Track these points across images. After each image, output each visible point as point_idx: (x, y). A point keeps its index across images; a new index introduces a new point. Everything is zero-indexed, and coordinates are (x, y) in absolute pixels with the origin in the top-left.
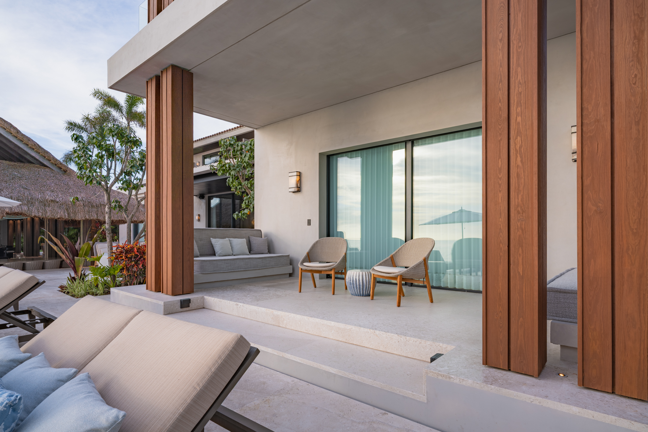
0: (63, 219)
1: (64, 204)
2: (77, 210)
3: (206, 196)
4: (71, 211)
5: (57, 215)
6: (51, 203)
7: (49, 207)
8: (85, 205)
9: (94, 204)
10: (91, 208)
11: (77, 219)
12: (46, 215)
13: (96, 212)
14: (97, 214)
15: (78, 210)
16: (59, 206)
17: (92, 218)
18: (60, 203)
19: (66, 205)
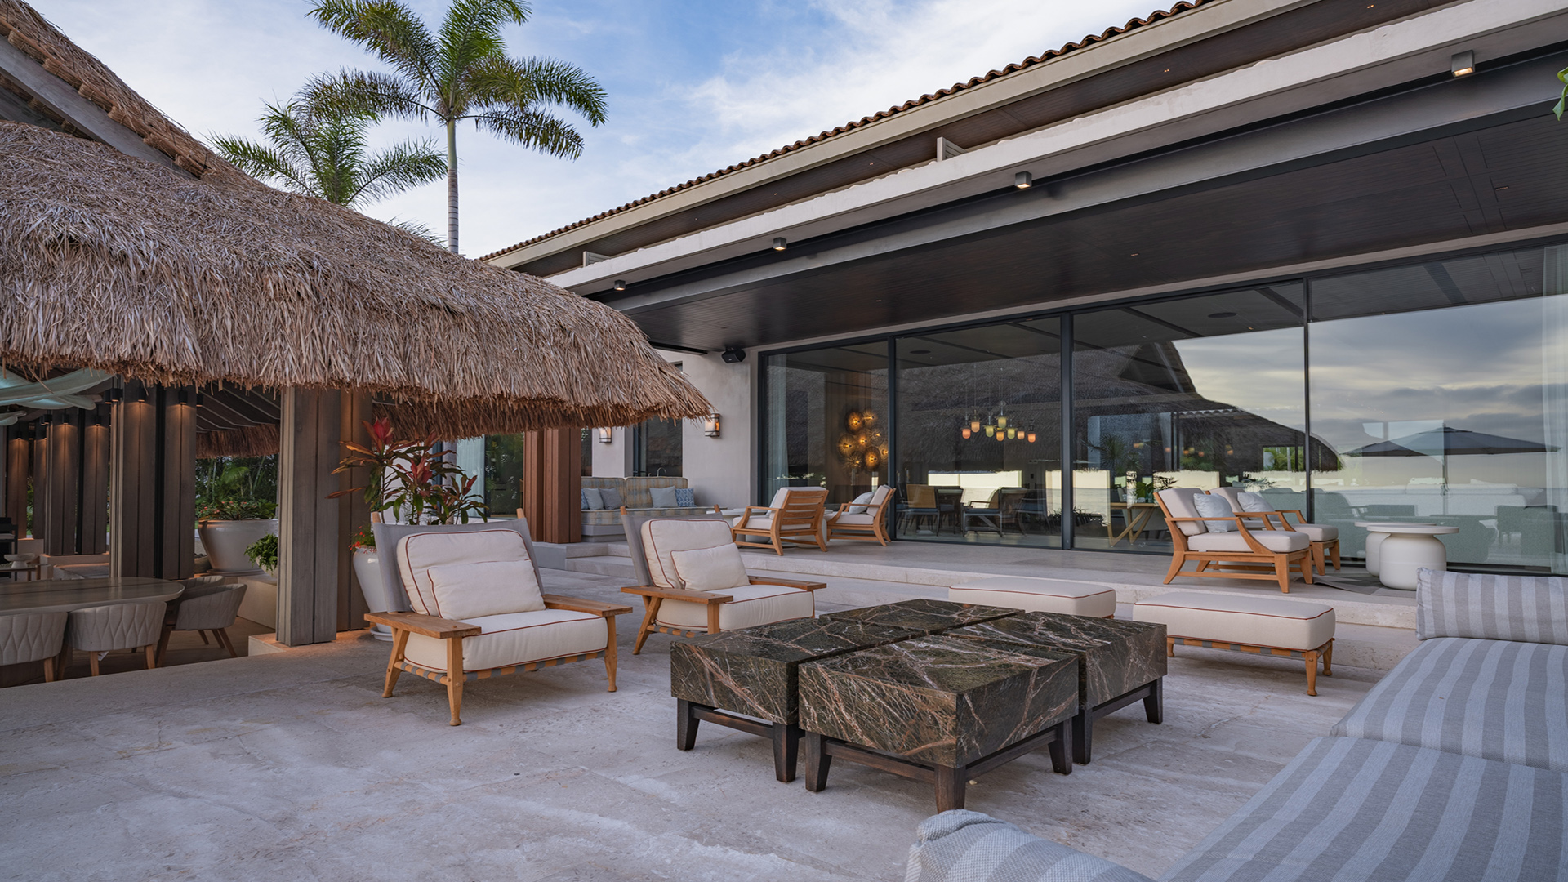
0: (161, 369)
1: (175, 274)
2: (271, 322)
3: (753, 353)
4: (222, 323)
5: (106, 343)
6: (66, 265)
7: (46, 282)
8: (324, 294)
9: (382, 299)
10: (363, 321)
11: (268, 378)
12: (15, 335)
13: (397, 344)
14: (404, 358)
15: (280, 324)
16: (135, 283)
17: (371, 378)
18: (137, 265)
19: (190, 286)
